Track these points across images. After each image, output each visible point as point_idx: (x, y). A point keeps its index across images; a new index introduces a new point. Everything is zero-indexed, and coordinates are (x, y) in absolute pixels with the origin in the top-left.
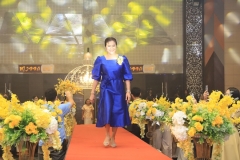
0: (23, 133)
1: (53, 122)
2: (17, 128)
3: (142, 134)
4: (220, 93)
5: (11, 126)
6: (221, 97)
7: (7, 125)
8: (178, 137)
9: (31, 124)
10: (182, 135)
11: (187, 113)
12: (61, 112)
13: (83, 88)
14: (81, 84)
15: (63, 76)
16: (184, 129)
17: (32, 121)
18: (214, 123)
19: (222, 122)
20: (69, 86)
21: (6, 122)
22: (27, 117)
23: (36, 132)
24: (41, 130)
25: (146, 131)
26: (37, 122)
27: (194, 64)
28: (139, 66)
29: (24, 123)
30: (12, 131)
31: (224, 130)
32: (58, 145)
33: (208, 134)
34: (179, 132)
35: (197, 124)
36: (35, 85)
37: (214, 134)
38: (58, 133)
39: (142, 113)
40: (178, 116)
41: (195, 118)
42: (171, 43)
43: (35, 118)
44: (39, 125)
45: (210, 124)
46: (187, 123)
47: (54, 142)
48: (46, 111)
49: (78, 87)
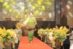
0: (7, 38)
1: (15, 35)
2: (5, 37)
3: (41, 39)
4: (63, 27)
5: (4, 37)
6: (63, 28)
7: (2, 36)
8: (51, 39)
9: (9, 36)
10: (52, 39)
11: (53, 33)
12: (18, 33)
13: (24, 25)
14: (23, 24)
15: (18, 22)
16: (52, 37)
17: (9, 35)
18: (61, 36)
19: (63, 35)
20: (20, 25)
21: (2, 35)
22: (8, 34)
23: (11, 38)
24: (12, 38)
25: (43, 38)
26: (11, 35)
27: (58, 18)
28: (41, 19)
29: (7, 36)
30: (4, 38)
31: (63, 37)
32: (17, 42)
33: (59, 39)
34: (51, 38)
35: (56, 36)
36: (10, 24)
37: (61, 39)
38: (17, 38)
39: (42, 33)
40: (51, 34)
41: (55, 34)
42: (51, 12)
43: (10, 34)
44: (12, 36)
45: (60, 36)
46: (53, 36)
47: (16, 41)
48: (14, 32)
49: (23, 25)
